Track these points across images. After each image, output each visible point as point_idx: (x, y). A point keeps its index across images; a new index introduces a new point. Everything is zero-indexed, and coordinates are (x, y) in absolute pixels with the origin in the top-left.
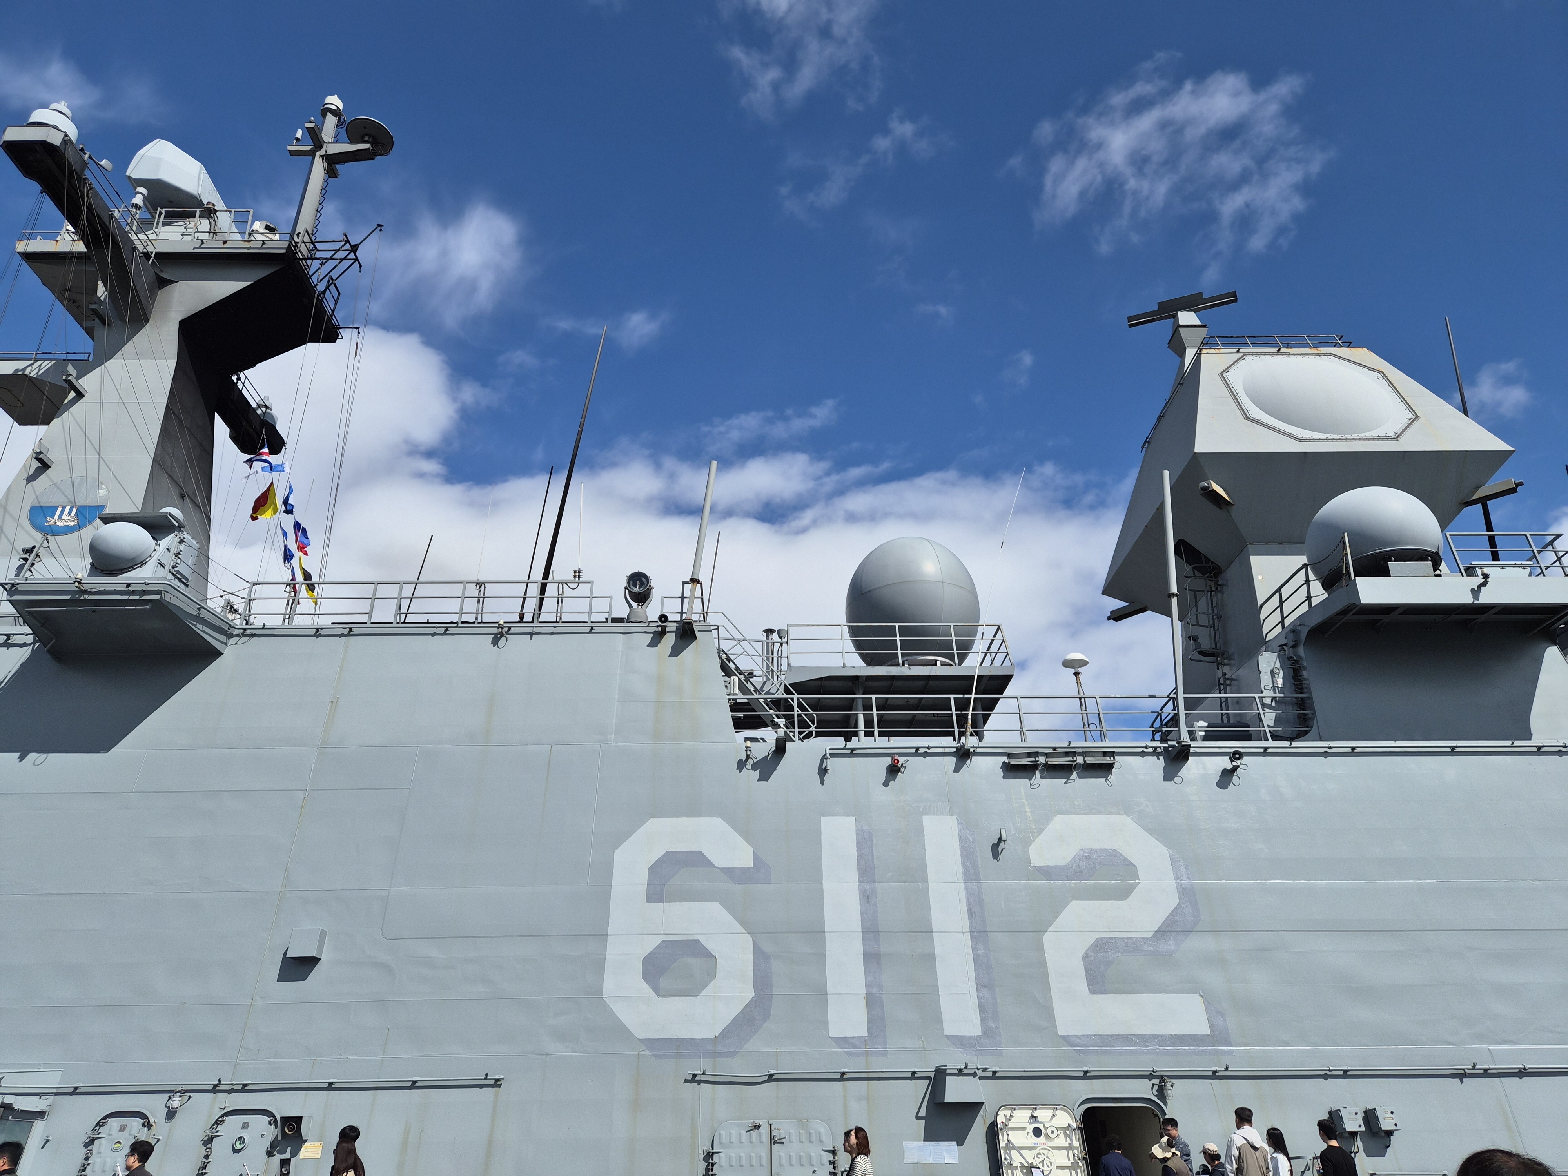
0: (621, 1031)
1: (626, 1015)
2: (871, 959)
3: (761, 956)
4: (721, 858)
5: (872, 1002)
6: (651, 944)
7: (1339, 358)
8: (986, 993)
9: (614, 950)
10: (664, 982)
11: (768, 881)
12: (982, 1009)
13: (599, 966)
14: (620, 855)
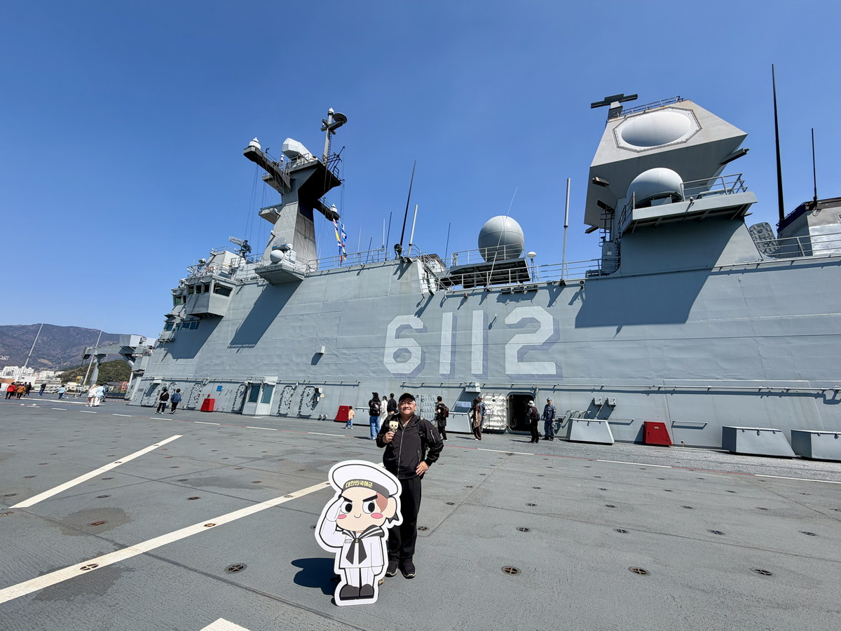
0: (388, 371)
1: (389, 367)
2: (453, 353)
3: (423, 352)
4: (415, 326)
5: (452, 365)
6: (396, 349)
7: (673, 108)
8: (485, 362)
9: (387, 351)
10: (398, 359)
11: (427, 332)
12: (484, 366)
13: (383, 355)
14: (389, 326)
